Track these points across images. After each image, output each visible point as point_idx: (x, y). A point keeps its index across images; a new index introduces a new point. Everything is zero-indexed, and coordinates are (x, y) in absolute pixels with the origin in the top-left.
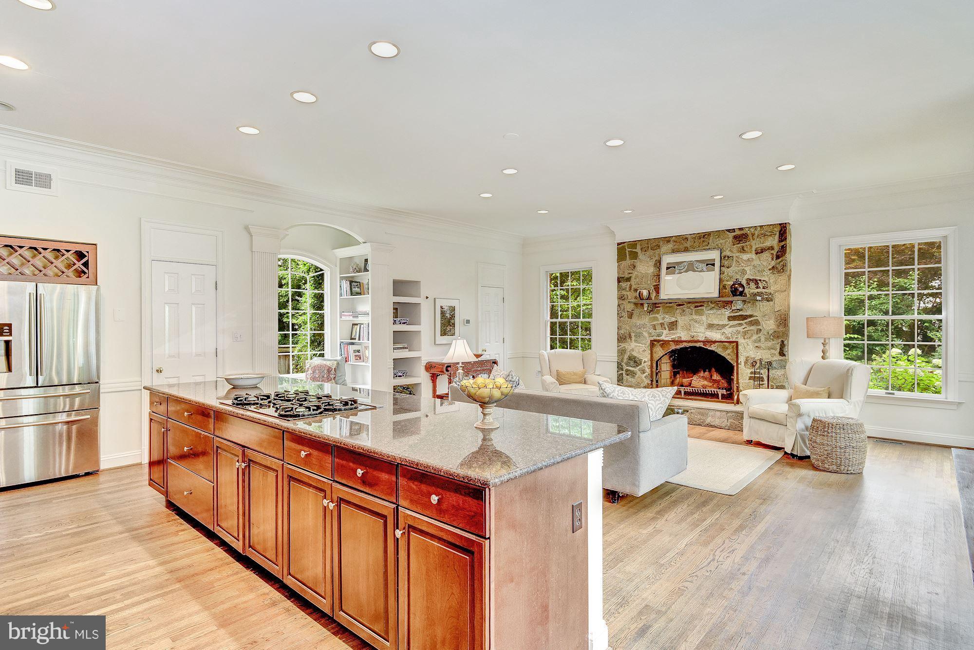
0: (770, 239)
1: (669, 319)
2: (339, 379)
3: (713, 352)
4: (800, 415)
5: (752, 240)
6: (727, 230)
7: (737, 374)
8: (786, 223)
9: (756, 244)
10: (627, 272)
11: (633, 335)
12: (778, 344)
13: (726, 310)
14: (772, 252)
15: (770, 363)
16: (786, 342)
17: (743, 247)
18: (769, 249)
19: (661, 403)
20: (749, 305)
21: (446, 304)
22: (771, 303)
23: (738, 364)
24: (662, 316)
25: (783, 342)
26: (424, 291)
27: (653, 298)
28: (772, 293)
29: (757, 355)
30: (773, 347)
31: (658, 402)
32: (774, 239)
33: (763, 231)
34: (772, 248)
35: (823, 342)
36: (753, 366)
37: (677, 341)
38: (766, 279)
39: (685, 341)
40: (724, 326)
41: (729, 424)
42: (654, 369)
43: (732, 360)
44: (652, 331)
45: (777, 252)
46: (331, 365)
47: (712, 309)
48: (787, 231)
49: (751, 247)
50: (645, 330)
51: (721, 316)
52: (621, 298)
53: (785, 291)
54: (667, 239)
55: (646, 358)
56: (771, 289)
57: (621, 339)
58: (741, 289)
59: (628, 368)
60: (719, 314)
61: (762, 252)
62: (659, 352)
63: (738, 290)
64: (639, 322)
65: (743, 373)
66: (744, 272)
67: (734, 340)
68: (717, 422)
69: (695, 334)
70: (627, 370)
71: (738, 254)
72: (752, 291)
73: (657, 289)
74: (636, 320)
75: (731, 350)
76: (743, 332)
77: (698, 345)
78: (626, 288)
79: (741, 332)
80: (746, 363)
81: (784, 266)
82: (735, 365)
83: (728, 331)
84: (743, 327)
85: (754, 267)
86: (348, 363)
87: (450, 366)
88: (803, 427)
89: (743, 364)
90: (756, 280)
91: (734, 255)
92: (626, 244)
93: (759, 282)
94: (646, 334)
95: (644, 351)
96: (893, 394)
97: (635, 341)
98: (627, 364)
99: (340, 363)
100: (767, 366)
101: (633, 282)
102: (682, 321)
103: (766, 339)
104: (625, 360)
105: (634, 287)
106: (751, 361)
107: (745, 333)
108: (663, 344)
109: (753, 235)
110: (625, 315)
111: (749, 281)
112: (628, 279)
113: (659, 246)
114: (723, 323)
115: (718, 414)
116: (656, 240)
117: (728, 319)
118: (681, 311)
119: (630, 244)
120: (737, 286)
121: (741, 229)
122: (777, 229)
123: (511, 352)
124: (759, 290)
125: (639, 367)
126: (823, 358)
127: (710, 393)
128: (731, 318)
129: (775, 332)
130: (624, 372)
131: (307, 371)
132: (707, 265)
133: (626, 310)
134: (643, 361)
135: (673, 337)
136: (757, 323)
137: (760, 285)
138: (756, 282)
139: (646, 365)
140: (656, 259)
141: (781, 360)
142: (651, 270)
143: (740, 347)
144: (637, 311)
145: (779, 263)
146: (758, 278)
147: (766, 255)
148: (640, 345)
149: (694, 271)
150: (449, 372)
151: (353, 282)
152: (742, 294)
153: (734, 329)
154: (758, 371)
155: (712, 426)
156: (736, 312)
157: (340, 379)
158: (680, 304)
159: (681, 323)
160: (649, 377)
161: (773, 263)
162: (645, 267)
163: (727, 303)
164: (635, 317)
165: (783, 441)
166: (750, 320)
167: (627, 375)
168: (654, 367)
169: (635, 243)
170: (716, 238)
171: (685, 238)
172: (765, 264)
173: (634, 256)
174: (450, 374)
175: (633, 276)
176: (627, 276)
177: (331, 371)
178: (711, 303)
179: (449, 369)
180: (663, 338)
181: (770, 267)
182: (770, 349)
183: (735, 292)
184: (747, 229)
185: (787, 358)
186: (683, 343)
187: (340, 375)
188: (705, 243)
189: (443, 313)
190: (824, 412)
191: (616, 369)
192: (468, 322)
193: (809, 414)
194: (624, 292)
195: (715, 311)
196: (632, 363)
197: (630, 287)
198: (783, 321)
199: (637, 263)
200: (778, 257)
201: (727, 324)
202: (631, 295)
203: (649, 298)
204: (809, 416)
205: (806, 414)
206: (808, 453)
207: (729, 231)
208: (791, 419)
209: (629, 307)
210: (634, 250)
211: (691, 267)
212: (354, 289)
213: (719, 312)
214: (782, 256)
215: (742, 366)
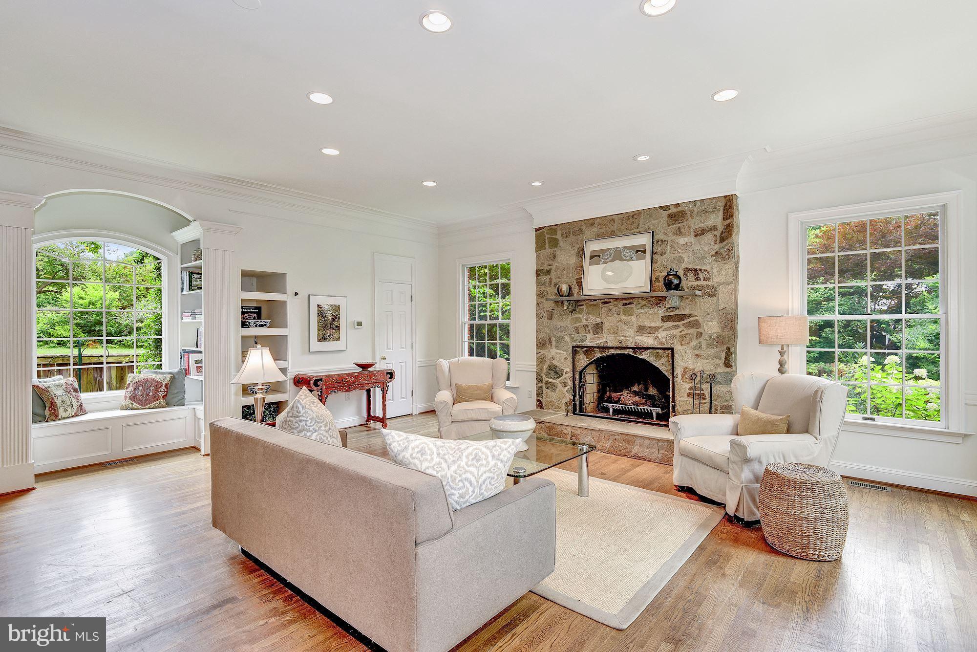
0: (713, 216)
1: (593, 320)
2: (173, 398)
3: (644, 360)
4: (747, 461)
5: (690, 219)
6: (660, 207)
7: (673, 389)
8: (732, 195)
9: (695, 223)
10: (546, 263)
11: (553, 339)
12: (723, 351)
13: (660, 309)
14: (715, 233)
15: (713, 376)
16: (732, 350)
17: (679, 228)
18: (711, 229)
19: (490, 471)
20: (687, 301)
21: (327, 302)
22: (715, 299)
23: (673, 377)
24: (586, 317)
25: (729, 349)
26: (291, 286)
27: (575, 295)
28: (715, 285)
29: (698, 366)
30: (716, 356)
31: (483, 469)
32: (718, 215)
33: (704, 206)
34: (715, 228)
35: (780, 350)
36: (692, 379)
37: (603, 348)
38: (708, 268)
39: (612, 348)
40: (657, 329)
41: (660, 456)
42: (577, 382)
43: (667, 371)
44: (574, 334)
45: (721, 234)
46: (162, 379)
47: (643, 306)
48: (734, 205)
49: (690, 227)
50: (566, 333)
51: (653, 316)
52: (540, 294)
53: (731, 283)
54: (591, 221)
55: (567, 368)
56: (714, 281)
57: (542, 344)
58: (676, 281)
59: (548, 379)
60: (652, 314)
61: (703, 234)
62: (583, 361)
63: (673, 283)
64: (560, 324)
65: (682, 388)
66: (680, 260)
67: (669, 346)
68: (645, 453)
69: (623, 338)
70: (547, 383)
71: (673, 238)
72: (690, 284)
73: (580, 283)
74: (558, 323)
75: (666, 359)
76: (680, 336)
77: (626, 352)
78: (545, 283)
79: (678, 337)
80: (683, 375)
81: (731, 250)
82: (670, 377)
83: (662, 334)
84: (680, 330)
85: (694, 253)
86: (189, 376)
87: (321, 380)
88: (751, 476)
89: (680, 376)
90: (696, 270)
91: (669, 239)
92: (545, 230)
93: (699, 272)
94: (567, 339)
95: (566, 359)
96: (873, 419)
97: (557, 347)
98: (548, 375)
99: (176, 377)
100: (709, 380)
101: (553, 275)
102: (609, 322)
103: (709, 346)
104: (545, 371)
105: (554, 281)
106: (689, 373)
107: (683, 337)
108: (587, 351)
109: (692, 212)
110: (545, 315)
111: (686, 270)
112: (548, 272)
113: (581, 231)
114: (656, 325)
115: (647, 442)
116: (579, 223)
117: (662, 319)
118: (607, 310)
119: (550, 229)
120: (671, 277)
121: (677, 205)
122: (721, 204)
123: (422, 360)
124: (699, 283)
125: (560, 379)
126: (781, 371)
127: (643, 411)
128: (665, 319)
129: (719, 336)
130: (543, 385)
131: (127, 388)
132: (637, 252)
133: (545, 309)
134: (565, 371)
135: (598, 342)
136: (696, 324)
137: (701, 276)
138: (696, 272)
139: (568, 377)
140: (578, 246)
141: (727, 373)
142: (573, 260)
143: (676, 355)
144: (557, 311)
145: (724, 248)
146: (698, 267)
147: (708, 238)
148: (561, 352)
149: (622, 260)
150: (320, 387)
151: (194, 273)
152: (677, 287)
153: (669, 333)
154: (699, 385)
155: (639, 458)
156: (672, 311)
157: (176, 397)
158: (606, 300)
159: (607, 325)
160: (572, 391)
161: (716, 247)
162: (566, 257)
163: (661, 300)
164: (555, 317)
165: (724, 495)
166: (688, 320)
167: (547, 388)
168: (577, 379)
169: (556, 227)
170: (647, 218)
171: (610, 219)
172: (706, 248)
173: (554, 243)
174: (321, 389)
175: (553, 268)
176: (546, 268)
177: (161, 387)
178: (642, 299)
179: (320, 383)
180: (587, 343)
181: (713, 253)
182: (713, 357)
183: (669, 285)
184: (684, 205)
185: (734, 370)
186: (610, 350)
187: (176, 392)
188: (635, 225)
189: (321, 314)
190: (781, 456)
191: (535, 381)
192: (359, 324)
193: (760, 458)
194: (543, 288)
195: (646, 309)
196: (552, 373)
197: (550, 282)
198: (730, 321)
199: (558, 252)
200: (722, 240)
201: (660, 325)
202: (551, 292)
203: (570, 294)
204: (760, 462)
205: (756, 459)
206: (758, 516)
207: (662, 208)
208: (734, 465)
209: (549, 305)
210: (553, 236)
211: (618, 255)
212: (194, 283)
213: (651, 311)
214: (727, 238)
215: (679, 380)
